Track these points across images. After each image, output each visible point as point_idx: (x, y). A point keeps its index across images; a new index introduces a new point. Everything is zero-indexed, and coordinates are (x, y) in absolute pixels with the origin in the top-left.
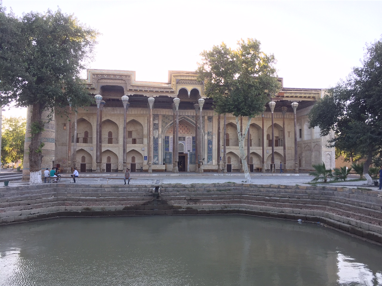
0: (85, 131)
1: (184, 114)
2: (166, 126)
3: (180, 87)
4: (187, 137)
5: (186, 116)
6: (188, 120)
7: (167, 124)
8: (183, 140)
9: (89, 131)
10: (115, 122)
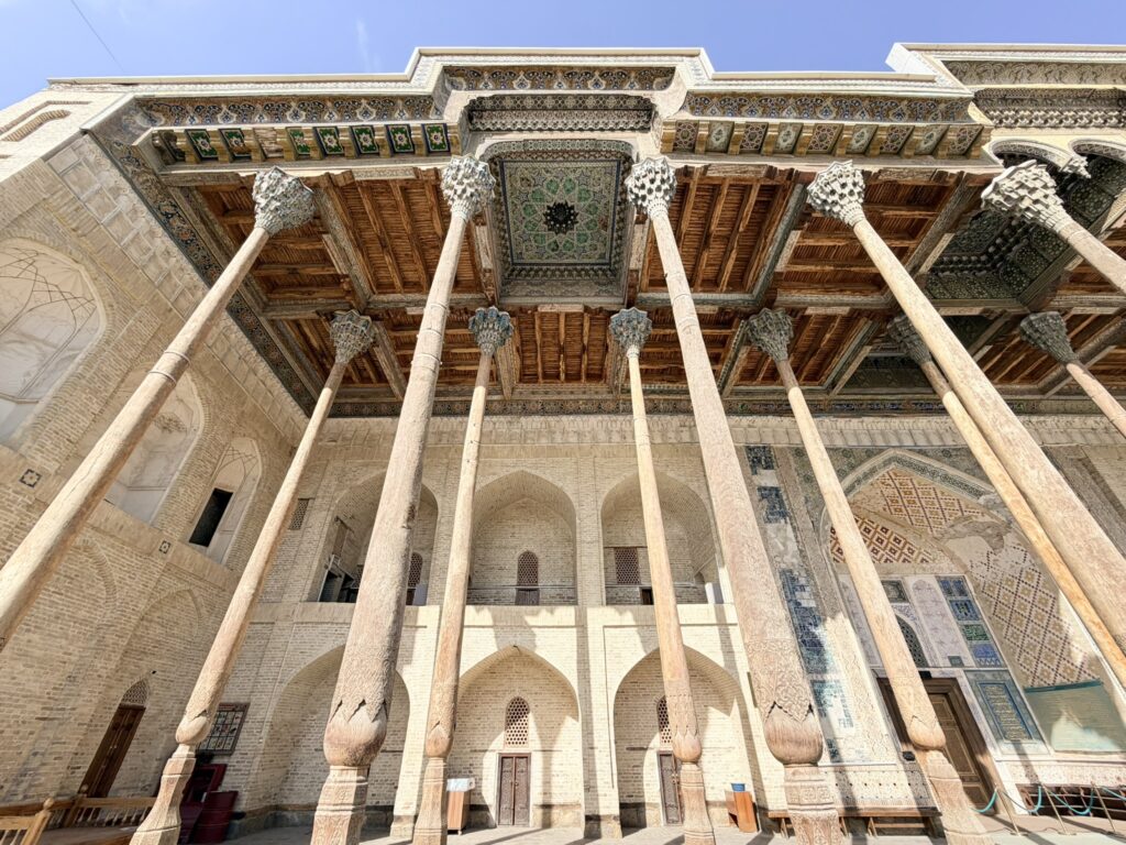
1: (894, 443)
5: (909, 449)
6: (922, 469)
8: (896, 599)
10: (560, 484)
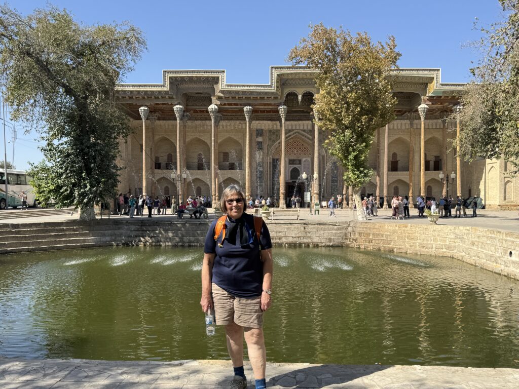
0: (168, 153)
1: (298, 128)
2: (273, 145)
3: (287, 90)
4: (304, 159)
5: (301, 130)
6: (303, 135)
7: (274, 141)
8: (298, 164)
9: (173, 154)
